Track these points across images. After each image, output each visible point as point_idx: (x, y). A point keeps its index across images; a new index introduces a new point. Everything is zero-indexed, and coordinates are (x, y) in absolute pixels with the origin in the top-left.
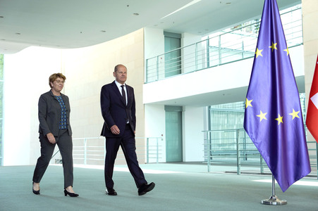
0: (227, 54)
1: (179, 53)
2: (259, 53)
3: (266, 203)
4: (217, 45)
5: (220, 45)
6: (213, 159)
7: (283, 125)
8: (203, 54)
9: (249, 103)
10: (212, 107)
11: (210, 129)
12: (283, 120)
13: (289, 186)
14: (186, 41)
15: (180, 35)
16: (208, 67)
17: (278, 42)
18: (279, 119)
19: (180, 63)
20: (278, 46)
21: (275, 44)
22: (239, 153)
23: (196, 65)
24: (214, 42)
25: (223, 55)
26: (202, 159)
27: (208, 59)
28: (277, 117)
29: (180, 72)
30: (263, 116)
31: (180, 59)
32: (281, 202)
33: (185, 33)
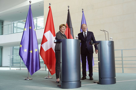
0: (20, 29)
1: (2, 27)
2: (25, 29)
3: (25, 79)
4: (16, 26)
5: (17, 26)
6: (14, 65)
7: (32, 54)
8: (12, 28)
9: (21, 46)
10: (14, 47)
11: (13, 55)
12: (32, 52)
13: (33, 73)
14: (5, 23)
15: (3, 21)
16: (13, 33)
17: (32, 26)
18: (31, 52)
19: (3, 31)
20: (32, 28)
21: (31, 27)
22: (21, 63)
23: (8, 32)
24: (15, 25)
25: (18, 30)
26: (9, 65)
27: (13, 30)
28: (30, 51)
29: (2, 34)
30: (26, 50)
31: (3, 29)
32: (30, 78)
33: (5, 21)
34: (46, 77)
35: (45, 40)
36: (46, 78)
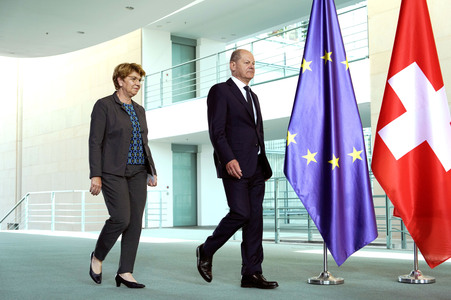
1: (194, 67)
2: (307, 66)
3: (315, 282)
7: (340, 170)
9: (291, 139)
12: (339, 162)
13: (347, 257)
14: (203, 50)
15: (195, 41)
17: (333, 50)
18: (334, 162)
20: (333, 56)
21: (330, 54)
28: (331, 159)
29: (195, 97)
30: (311, 157)
31: (195, 76)
32: (335, 280)
33: (202, 39)
34: (407, 277)
35: (396, 108)
36: (407, 281)
